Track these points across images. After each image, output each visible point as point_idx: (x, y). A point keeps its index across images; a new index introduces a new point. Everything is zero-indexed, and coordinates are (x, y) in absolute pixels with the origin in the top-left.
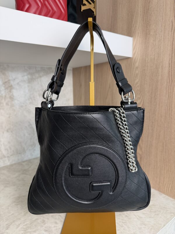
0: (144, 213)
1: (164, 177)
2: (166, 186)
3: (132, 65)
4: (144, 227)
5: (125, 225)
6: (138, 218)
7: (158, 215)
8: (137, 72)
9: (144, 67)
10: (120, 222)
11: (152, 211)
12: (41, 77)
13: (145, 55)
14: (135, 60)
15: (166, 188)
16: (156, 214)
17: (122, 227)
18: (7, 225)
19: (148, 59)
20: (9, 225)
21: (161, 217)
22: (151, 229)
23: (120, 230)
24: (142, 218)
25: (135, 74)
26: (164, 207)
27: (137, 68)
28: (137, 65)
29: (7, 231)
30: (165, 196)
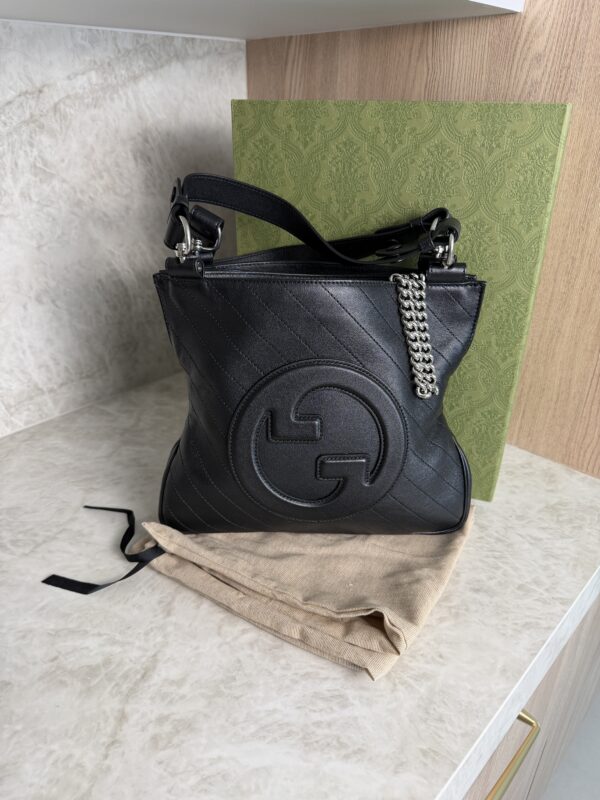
0: (543, 528)
1: (588, 425)
2: (590, 450)
3: (520, 45)
4: (555, 564)
5: (503, 563)
6: (533, 541)
7: (580, 527)
8: (537, 74)
9: (566, 55)
10: (487, 557)
11: (561, 519)
12: (135, 78)
13: (579, 8)
14: (532, 26)
15: (588, 456)
16: (574, 528)
17: (498, 568)
18: (160, 602)
19: (589, 27)
20: (169, 604)
21: (589, 534)
22: (575, 566)
23: (494, 578)
24: (541, 540)
25: (526, 82)
26: (591, 507)
27: (538, 58)
28: (539, 45)
29: (173, 619)
30: (583, 475)
